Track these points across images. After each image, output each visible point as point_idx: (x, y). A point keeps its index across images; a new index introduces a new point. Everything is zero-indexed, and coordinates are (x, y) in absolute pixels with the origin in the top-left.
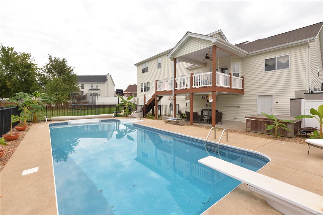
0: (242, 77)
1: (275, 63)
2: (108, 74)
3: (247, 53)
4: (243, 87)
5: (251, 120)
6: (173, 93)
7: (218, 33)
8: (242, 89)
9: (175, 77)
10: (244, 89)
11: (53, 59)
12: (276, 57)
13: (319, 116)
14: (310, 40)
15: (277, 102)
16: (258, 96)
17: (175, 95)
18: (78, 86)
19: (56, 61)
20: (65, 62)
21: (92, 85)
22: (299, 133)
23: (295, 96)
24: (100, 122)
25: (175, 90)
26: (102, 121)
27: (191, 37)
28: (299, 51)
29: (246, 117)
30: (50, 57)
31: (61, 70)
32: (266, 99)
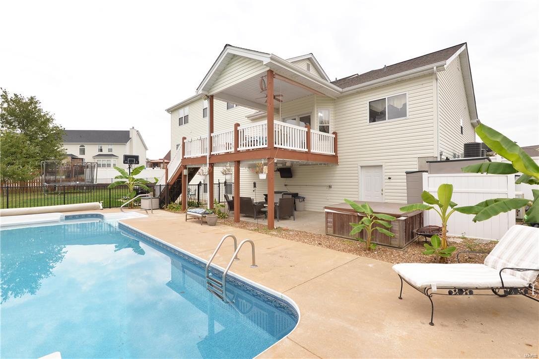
0: (334, 133)
1: (385, 108)
2: (133, 128)
3: (340, 90)
4: (336, 150)
5: (334, 213)
6: (208, 162)
7: (308, 59)
8: (334, 154)
9: (212, 130)
10: (338, 155)
11: (10, 96)
12: (386, 97)
13: (441, 206)
14: (437, 67)
15: (390, 178)
16: (360, 167)
17: (212, 165)
18: (62, 148)
19: (17, 100)
20: (36, 103)
21: (101, 147)
22: (416, 238)
23: (417, 166)
24: (62, 220)
25: (211, 156)
26: (67, 218)
27: (234, 56)
28: (421, 86)
29: (326, 208)
30: (4, 94)
31: (27, 117)
32: (373, 173)
